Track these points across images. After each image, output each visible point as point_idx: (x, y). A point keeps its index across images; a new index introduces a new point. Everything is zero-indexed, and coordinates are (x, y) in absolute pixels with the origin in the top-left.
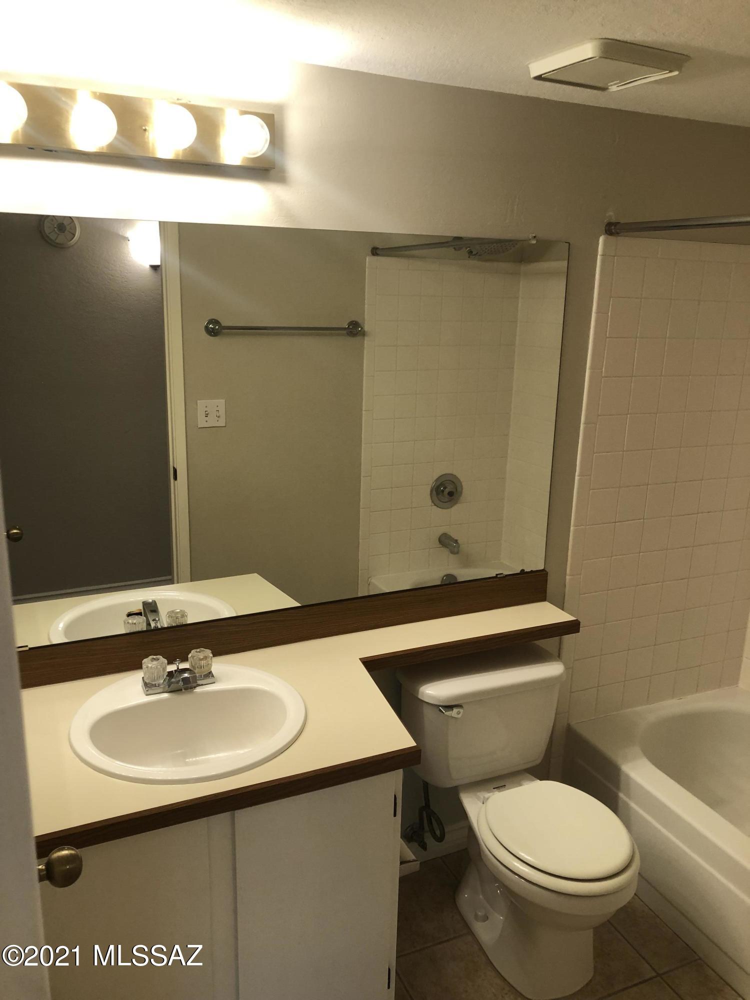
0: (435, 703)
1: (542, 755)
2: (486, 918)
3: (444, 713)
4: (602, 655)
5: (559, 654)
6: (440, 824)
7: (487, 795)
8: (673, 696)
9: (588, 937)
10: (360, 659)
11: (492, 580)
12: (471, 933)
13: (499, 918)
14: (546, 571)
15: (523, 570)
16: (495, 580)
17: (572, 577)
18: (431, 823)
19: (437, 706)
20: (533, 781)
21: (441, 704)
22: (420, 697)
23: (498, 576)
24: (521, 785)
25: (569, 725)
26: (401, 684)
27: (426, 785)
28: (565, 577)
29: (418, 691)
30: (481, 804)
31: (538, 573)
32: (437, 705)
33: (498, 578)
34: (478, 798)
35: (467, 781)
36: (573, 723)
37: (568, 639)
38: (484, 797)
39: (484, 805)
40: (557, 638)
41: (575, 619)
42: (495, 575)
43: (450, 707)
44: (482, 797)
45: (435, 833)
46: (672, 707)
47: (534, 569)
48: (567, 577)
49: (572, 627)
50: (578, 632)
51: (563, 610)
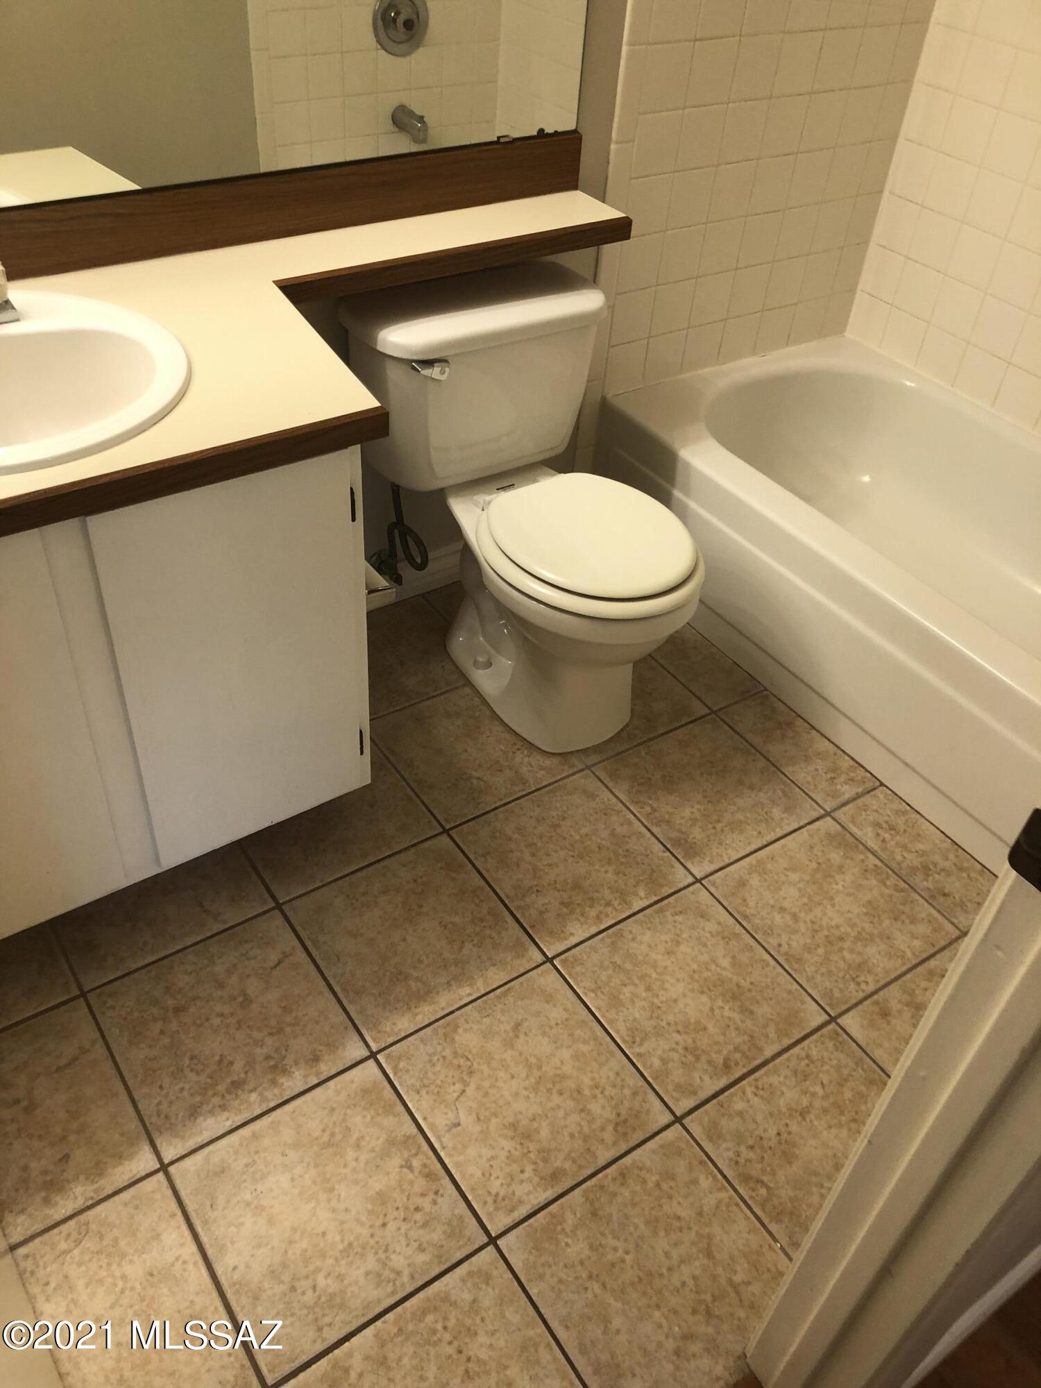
0: (404, 357)
1: (567, 440)
2: (489, 664)
3: (419, 372)
4: (658, 285)
5: (595, 274)
6: (419, 543)
7: (488, 498)
8: (754, 352)
9: (624, 675)
10: (274, 282)
11: (490, 147)
12: (468, 683)
13: (506, 664)
14: (578, 133)
15: (541, 131)
16: (495, 146)
17: (620, 145)
18: (407, 545)
19: (408, 362)
20: (553, 475)
21: (415, 358)
22: (380, 348)
23: (502, 140)
24: (537, 481)
25: (604, 399)
26: (347, 330)
27: (396, 490)
28: (610, 145)
29: (375, 340)
30: (479, 511)
31: (566, 137)
32: (407, 360)
33: (502, 143)
34: (476, 504)
35: (459, 480)
36: (609, 396)
37: (610, 251)
38: (484, 500)
39: (486, 511)
40: (592, 250)
41: (624, 215)
42: (496, 139)
43: (428, 363)
44: (482, 502)
45: (413, 559)
46: (752, 367)
47: (560, 129)
48: (613, 147)
49: (618, 230)
50: (628, 238)
51: (603, 202)
